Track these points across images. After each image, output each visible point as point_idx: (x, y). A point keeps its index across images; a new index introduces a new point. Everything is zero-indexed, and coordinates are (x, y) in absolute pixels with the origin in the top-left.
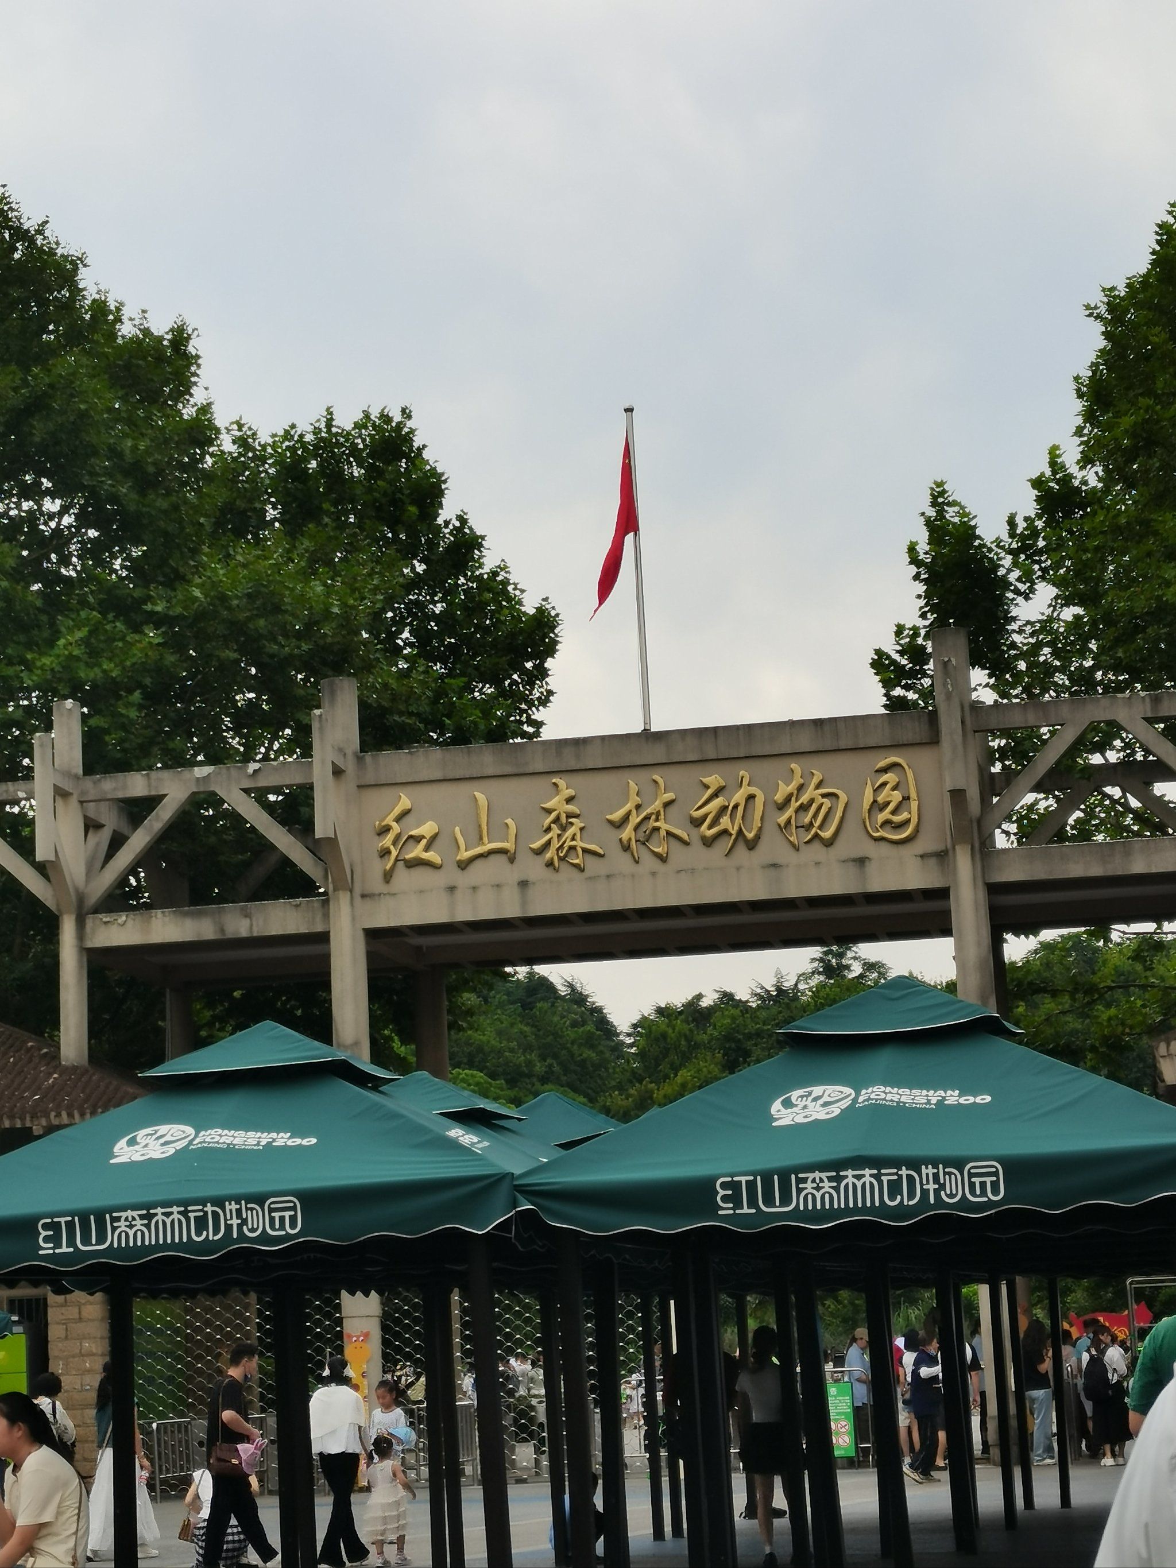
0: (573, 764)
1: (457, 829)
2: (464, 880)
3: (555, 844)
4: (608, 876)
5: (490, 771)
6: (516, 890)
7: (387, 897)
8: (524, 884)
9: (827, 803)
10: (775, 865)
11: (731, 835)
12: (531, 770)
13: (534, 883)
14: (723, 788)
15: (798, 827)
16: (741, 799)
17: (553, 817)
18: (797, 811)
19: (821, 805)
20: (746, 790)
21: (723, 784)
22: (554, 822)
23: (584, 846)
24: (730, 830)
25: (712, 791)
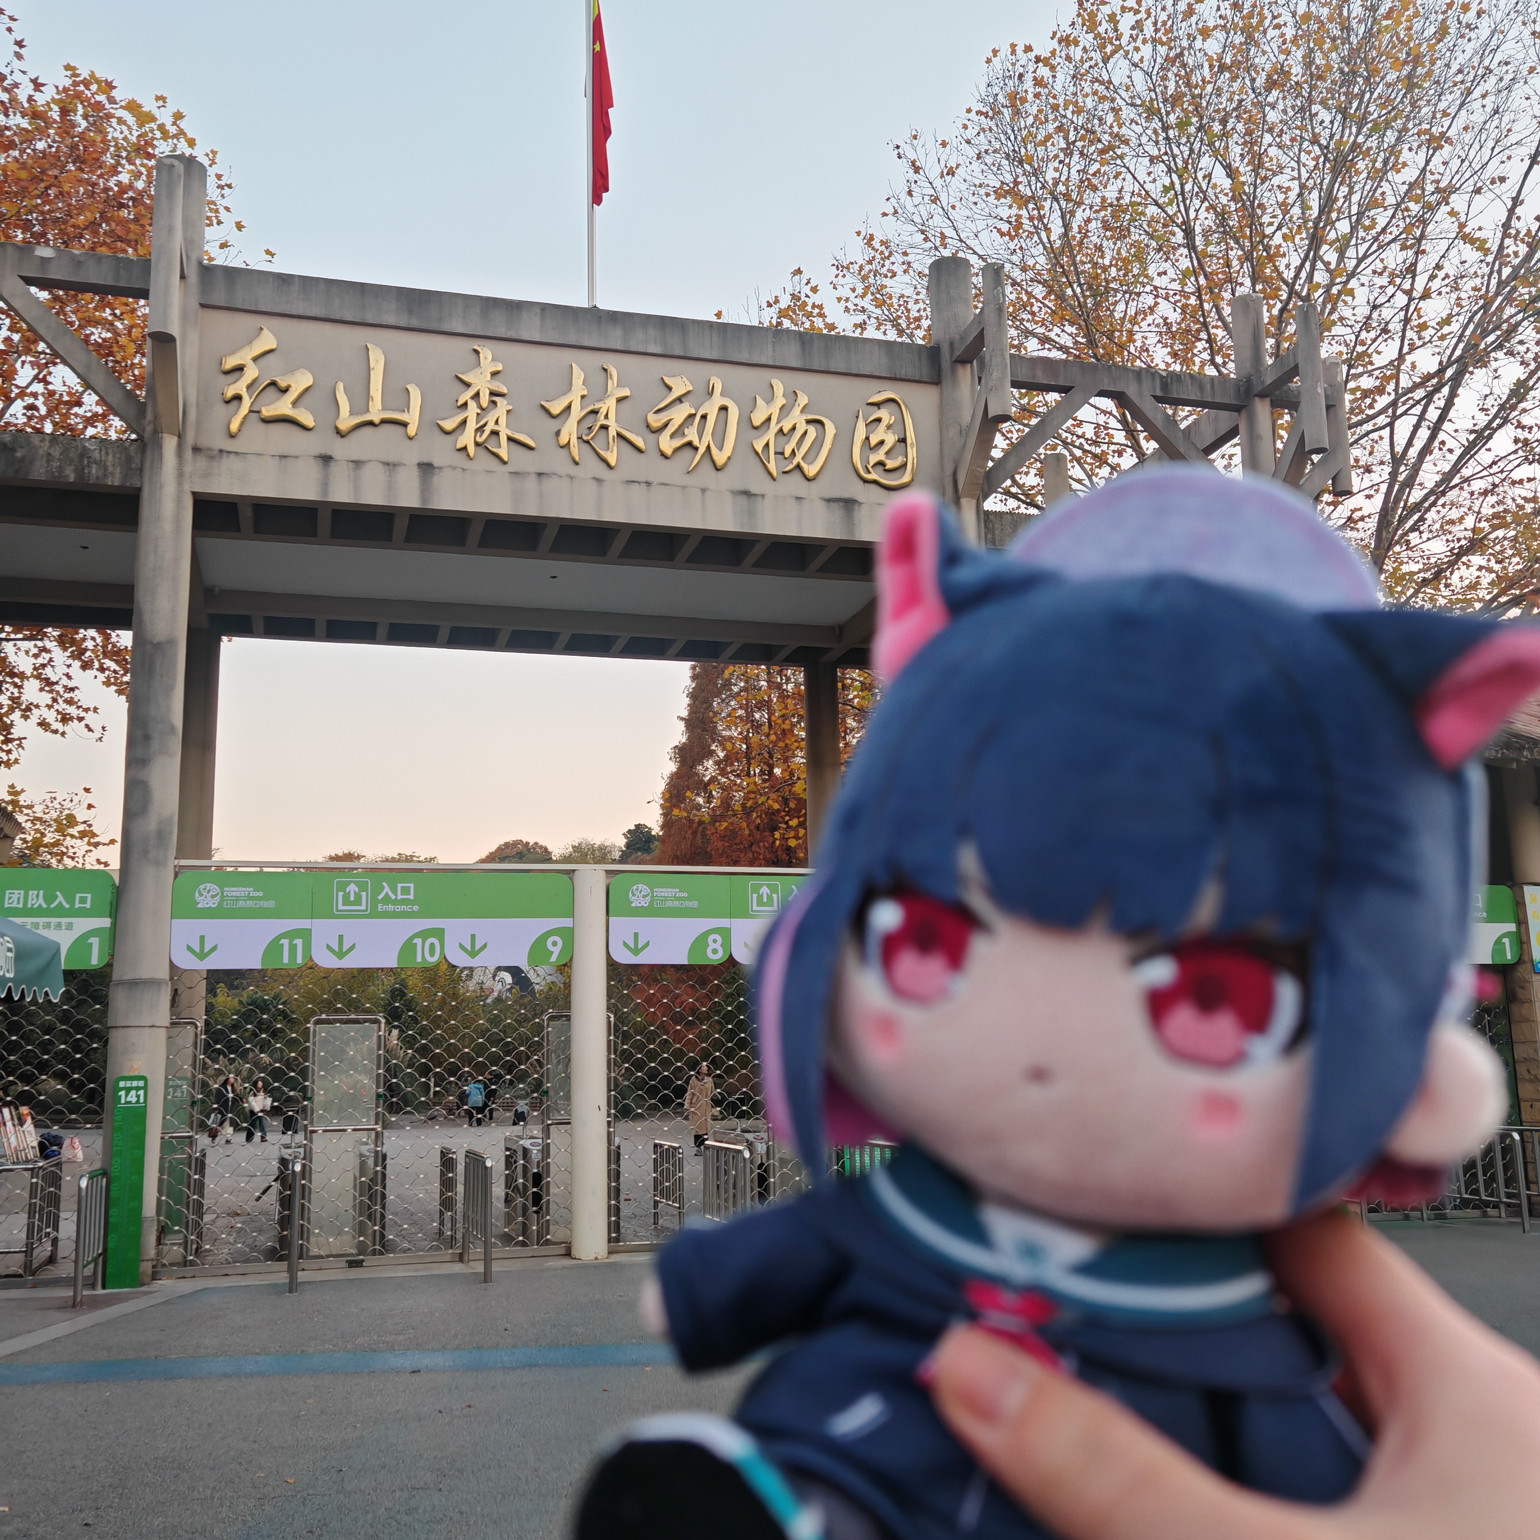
0: (502, 332)
1: (340, 386)
2: (342, 450)
3: (472, 425)
4: (540, 475)
5: (391, 320)
6: (415, 472)
7: (232, 456)
8: (426, 468)
9: (812, 431)
10: (747, 494)
11: (696, 449)
12: (446, 328)
13: (440, 468)
14: (689, 392)
15: (776, 453)
16: (711, 409)
17: (471, 392)
18: (776, 434)
19: (806, 433)
20: (718, 400)
21: (691, 388)
22: (472, 398)
23: (510, 433)
24: (696, 443)
25: (676, 393)
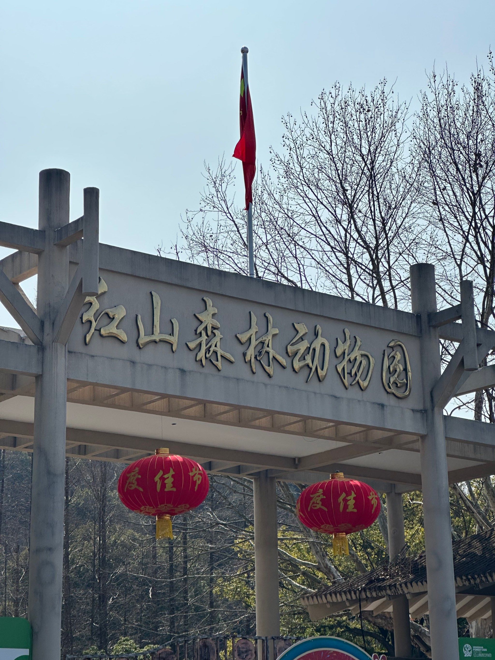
0: (216, 290)
1: (140, 318)
2: (140, 357)
3: (204, 348)
4: (237, 379)
6: (177, 373)
7: (87, 357)
8: (183, 372)
9: (364, 362)
10: (335, 397)
11: (311, 369)
13: (189, 372)
14: (306, 333)
15: (348, 373)
16: (317, 345)
17: (203, 326)
18: (347, 362)
19: (361, 363)
20: (320, 340)
21: (307, 331)
22: (203, 329)
23: (223, 352)
24: (311, 365)
25: (301, 334)
